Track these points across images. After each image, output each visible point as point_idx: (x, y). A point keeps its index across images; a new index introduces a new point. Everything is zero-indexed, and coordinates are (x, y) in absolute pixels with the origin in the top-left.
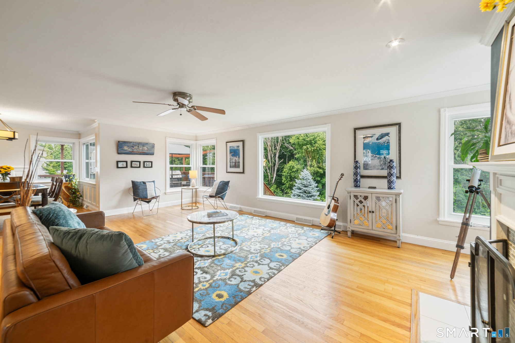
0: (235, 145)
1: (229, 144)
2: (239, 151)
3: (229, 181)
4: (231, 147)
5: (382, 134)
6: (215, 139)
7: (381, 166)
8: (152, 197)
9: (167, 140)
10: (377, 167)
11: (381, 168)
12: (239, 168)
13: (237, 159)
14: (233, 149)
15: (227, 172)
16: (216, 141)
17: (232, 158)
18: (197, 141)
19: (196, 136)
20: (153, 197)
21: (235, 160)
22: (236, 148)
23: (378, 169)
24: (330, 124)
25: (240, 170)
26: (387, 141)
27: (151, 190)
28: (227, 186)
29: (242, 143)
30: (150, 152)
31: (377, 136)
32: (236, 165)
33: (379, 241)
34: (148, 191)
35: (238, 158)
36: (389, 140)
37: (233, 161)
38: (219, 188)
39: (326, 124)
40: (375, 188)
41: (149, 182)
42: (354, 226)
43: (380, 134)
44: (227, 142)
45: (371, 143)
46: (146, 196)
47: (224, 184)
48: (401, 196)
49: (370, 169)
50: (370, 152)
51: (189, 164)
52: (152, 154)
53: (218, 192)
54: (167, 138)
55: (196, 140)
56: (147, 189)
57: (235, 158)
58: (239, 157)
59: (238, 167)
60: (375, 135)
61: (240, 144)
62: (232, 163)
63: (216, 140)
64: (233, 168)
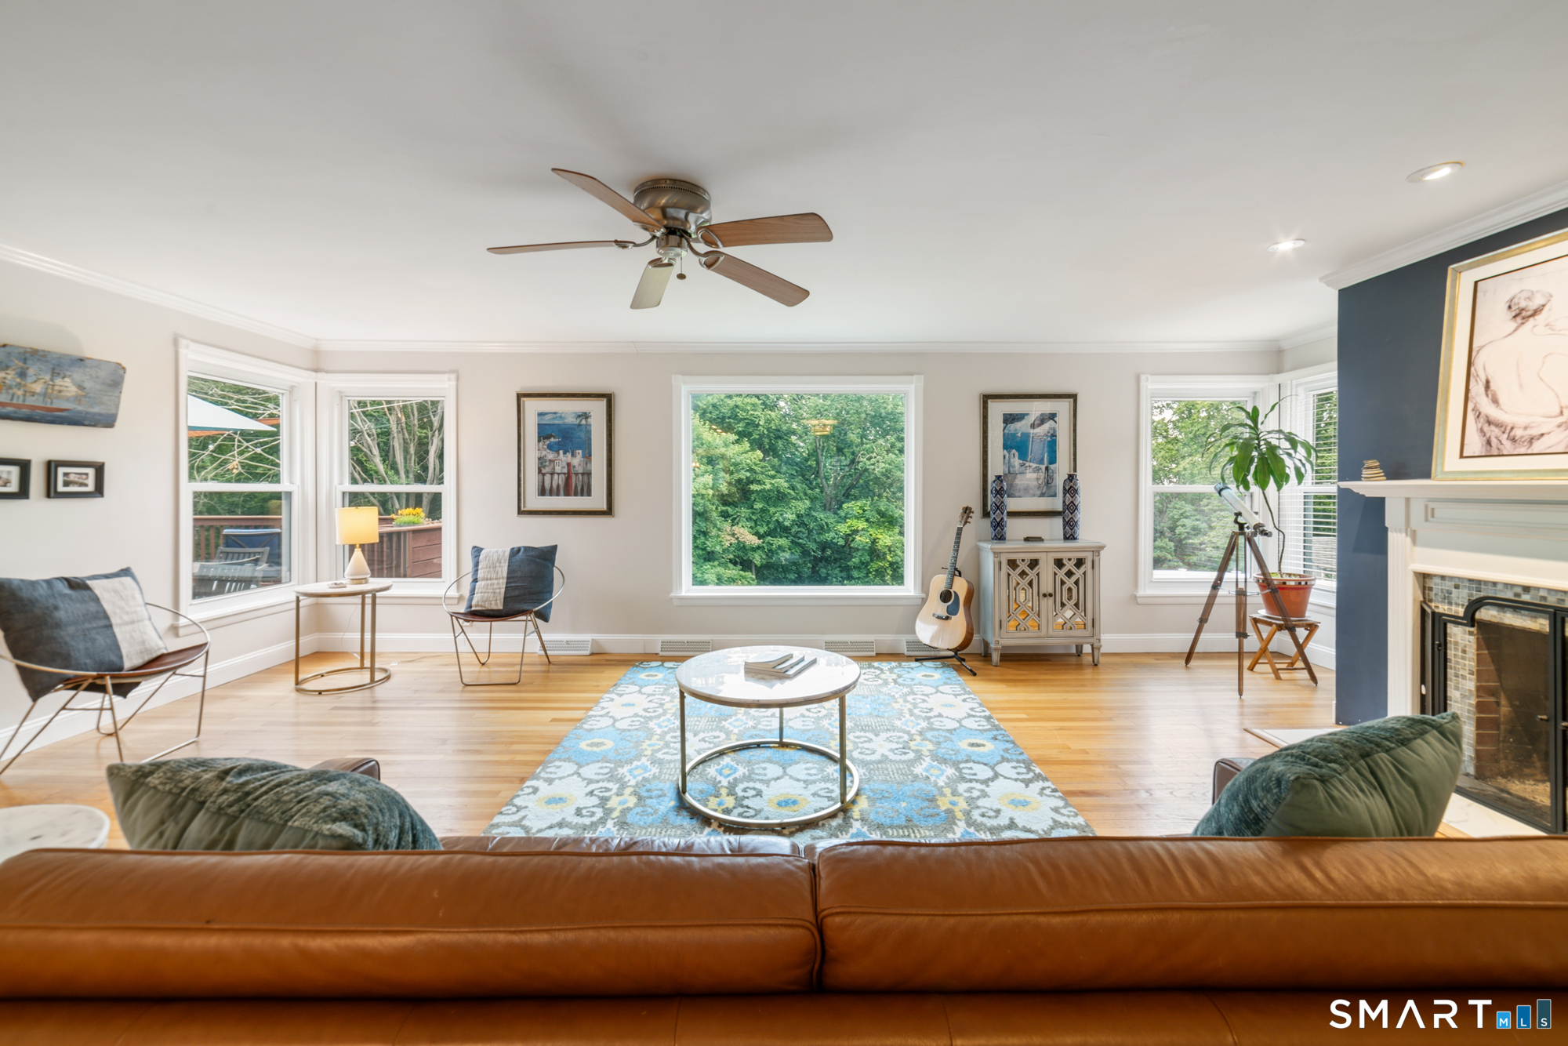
0: (568, 409)
1: (532, 407)
2: (589, 432)
3: (555, 547)
4: (547, 417)
5: (1042, 415)
6: (453, 376)
7: (1039, 488)
8: (147, 658)
9: (182, 351)
10: (1031, 492)
11: (1039, 493)
12: (589, 494)
13: (577, 461)
14: (556, 422)
15: (520, 512)
16: (453, 383)
17: (551, 456)
18: (319, 375)
19: (316, 353)
20: (154, 655)
21: (569, 464)
22: (571, 420)
23: (1034, 496)
24: (923, 376)
25: (597, 500)
26: (1051, 432)
27: (133, 622)
28: (550, 565)
29: (603, 403)
30: (96, 410)
31: (1031, 419)
32: (575, 484)
33: (1049, 660)
34: (116, 630)
35: (584, 456)
36: (1054, 430)
37: (558, 469)
38: (519, 574)
39: (912, 374)
40: (1040, 539)
41: (106, 577)
42: (1010, 635)
43: (1039, 413)
44: (519, 396)
45: (1019, 435)
46: (114, 658)
47: (538, 557)
48: (1102, 552)
49: (1017, 494)
50: (1017, 454)
51: (276, 478)
52: (108, 421)
53: (517, 593)
54: (183, 342)
55: (316, 371)
56: (107, 617)
57: (564, 458)
58: (588, 456)
59: (586, 490)
60: (1029, 416)
61: (597, 408)
62: (548, 478)
63: (458, 379)
64: (558, 495)
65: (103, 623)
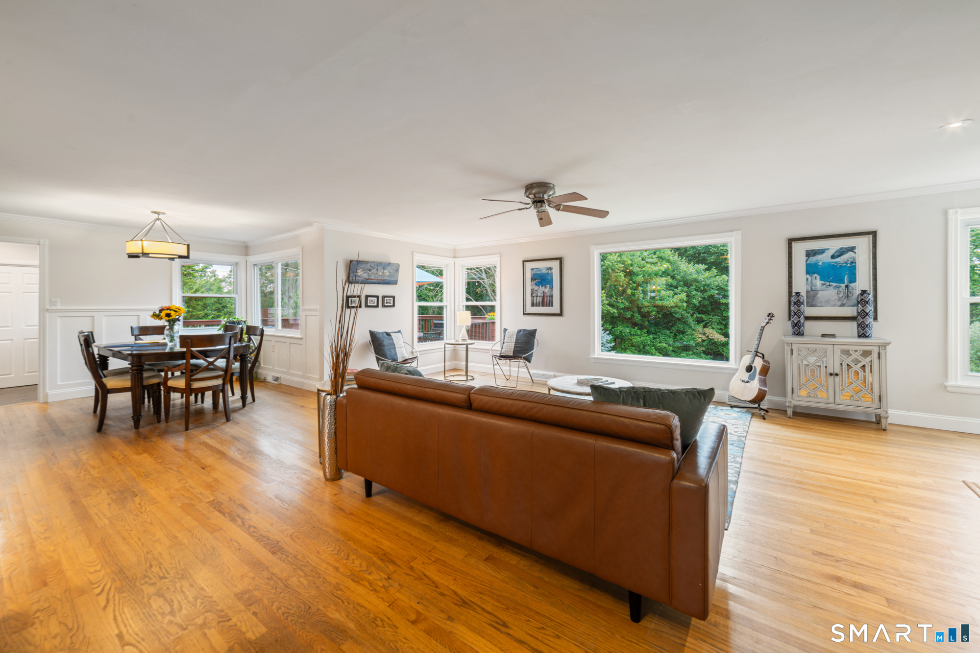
0: (543, 265)
1: (529, 266)
2: (552, 276)
3: (536, 330)
4: (535, 270)
5: (841, 248)
6: (500, 255)
7: (839, 300)
9: (414, 258)
10: (832, 303)
11: (840, 303)
12: (552, 306)
13: (547, 290)
14: (538, 272)
15: (525, 314)
16: (499, 258)
17: (536, 288)
18: (456, 259)
19: (454, 251)
20: (405, 359)
21: (543, 292)
22: (544, 271)
23: (835, 306)
24: (739, 231)
25: (556, 309)
26: (851, 260)
27: (400, 348)
28: (533, 338)
29: (558, 262)
30: (393, 279)
31: (832, 252)
32: (546, 301)
34: (397, 349)
35: (550, 288)
36: (854, 258)
37: (539, 294)
38: (520, 341)
39: (731, 231)
40: (833, 336)
41: (395, 332)
42: (800, 399)
43: (838, 248)
44: (524, 262)
45: (820, 264)
46: (396, 358)
47: (528, 334)
49: (820, 305)
50: (818, 277)
51: (442, 301)
52: (396, 282)
53: (518, 349)
54: (414, 254)
55: (455, 257)
56: (394, 345)
57: (541, 289)
58: (552, 288)
59: (551, 304)
60: (829, 251)
61: (555, 265)
62: (535, 298)
64: (539, 306)
65: (393, 347)
